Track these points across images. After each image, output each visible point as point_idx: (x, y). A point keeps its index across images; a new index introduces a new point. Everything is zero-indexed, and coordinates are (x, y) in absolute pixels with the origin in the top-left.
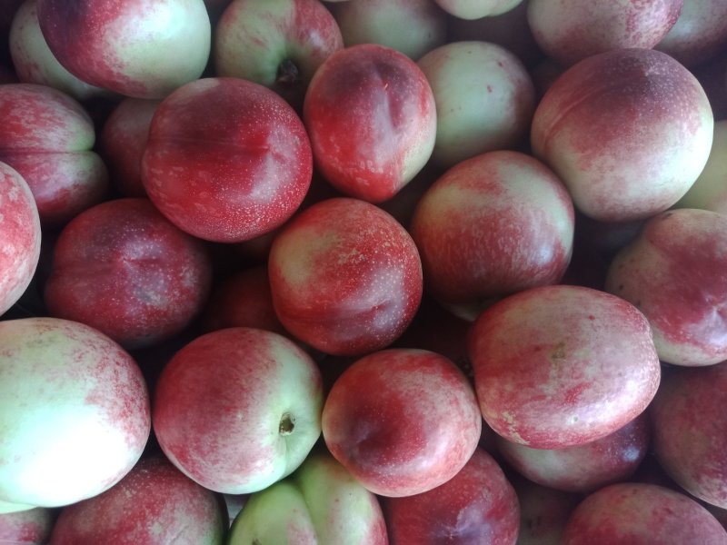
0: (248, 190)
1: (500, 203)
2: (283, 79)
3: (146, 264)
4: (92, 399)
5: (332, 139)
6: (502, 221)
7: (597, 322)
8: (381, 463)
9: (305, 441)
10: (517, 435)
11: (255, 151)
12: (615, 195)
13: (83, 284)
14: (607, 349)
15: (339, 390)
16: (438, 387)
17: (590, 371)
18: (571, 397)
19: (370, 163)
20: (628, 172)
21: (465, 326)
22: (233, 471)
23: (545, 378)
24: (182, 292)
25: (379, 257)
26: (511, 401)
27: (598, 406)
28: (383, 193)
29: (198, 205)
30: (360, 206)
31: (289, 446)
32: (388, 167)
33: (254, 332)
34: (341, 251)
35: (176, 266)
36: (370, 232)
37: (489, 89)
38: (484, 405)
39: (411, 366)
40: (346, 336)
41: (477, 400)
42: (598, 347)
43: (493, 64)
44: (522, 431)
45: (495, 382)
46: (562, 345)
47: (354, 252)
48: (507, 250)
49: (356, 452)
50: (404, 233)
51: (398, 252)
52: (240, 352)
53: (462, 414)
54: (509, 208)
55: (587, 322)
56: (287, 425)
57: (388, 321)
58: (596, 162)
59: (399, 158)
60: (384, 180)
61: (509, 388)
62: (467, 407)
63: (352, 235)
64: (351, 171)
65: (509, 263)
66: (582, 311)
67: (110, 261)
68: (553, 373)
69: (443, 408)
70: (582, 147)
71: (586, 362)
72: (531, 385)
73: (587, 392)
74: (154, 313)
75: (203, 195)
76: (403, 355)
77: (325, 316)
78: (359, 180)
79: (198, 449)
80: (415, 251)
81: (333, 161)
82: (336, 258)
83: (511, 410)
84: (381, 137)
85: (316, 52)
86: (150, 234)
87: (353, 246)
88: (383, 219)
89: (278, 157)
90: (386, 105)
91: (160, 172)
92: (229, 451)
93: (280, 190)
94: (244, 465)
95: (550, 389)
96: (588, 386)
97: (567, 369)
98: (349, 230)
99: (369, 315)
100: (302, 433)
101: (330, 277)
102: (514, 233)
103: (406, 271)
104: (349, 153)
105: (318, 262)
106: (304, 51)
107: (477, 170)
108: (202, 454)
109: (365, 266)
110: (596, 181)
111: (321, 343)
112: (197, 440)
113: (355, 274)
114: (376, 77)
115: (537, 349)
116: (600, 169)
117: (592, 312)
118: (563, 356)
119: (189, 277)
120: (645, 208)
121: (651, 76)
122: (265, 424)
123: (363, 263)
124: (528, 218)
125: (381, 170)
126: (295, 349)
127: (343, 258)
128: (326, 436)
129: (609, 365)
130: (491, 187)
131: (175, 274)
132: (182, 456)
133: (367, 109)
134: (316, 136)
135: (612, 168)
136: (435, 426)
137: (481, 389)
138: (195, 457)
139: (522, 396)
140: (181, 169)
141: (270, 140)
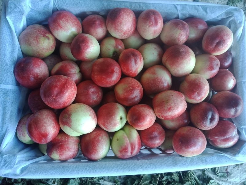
0: (112, 78)
1: (156, 76)
2: (114, 56)
3: (93, 92)
4: (90, 115)
5: (125, 67)
6: (157, 79)
7: (173, 96)
8: (138, 123)
9: (124, 122)
10: (161, 117)
11: (112, 72)
12: (178, 73)
13: (83, 97)
14: (175, 101)
15: (129, 112)
16: (147, 110)
17: (172, 105)
18: (169, 109)
19: (132, 71)
20: (179, 69)
21: (152, 99)
22: (113, 126)
23: (165, 107)
24: (99, 97)
25: (135, 88)
26: (160, 111)
27: (174, 111)
28: (134, 76)
29: (103, 82)
30: (131, 79)
31: (122, 122)
32: (135, 71)
33: (114, 103)
34: (128, 87)
35: (98, 92)
36: (133, 84)
37: (153, 54)
38: (156, 113)
39: (142, 106)
40: (130, 102)
41: (154, 112)
42: (174, 101)
43: (154, 49)
44: (162, 116)
45: (157, 108)
46: (167, 101)
47: (130, 87)
48: (158, 85)
49: (134, 122)
50: (139, 83)
51: (138, 87)
52: (112, 106)
53: (151, 114)
54: (158, 77)
55: (172, 96)
56: (121, 118)
57: (137, 99)
58: (173, 67)
59: (137, 69)
60: (135, 74)
61: (159, 109)
62: (152, 113)
63: (130, 85)
64: (128, 73)
65: (159, 87)
66: (171, 94)
67: (88, 92)
68: (166, 105)
69: (148, 113)
70: (170, 65)
71: (172, 103)
72: (163, 108)
73: (172, 108)
74: (95, 101)
75: (104, 80)
76: (140, 105)
77: (126, 99)
78: (130, 74)
79: (107, 123)
80: (141, 86)
81: (125, 71)
82: (127, 89)
83: (160, 113)
84: (133, 67)
85: (120, 50)
86: (93, 87)
87: (130, 86)
88: (135, 81)
89: (116, 72)
90: (134, 61)
91: (96, 76)
92: (112, 123)
93: (117, 78)
94: (115, 125)
95: (166, 108)
96: (172, 107)
97: (168, 105)
98: (129, 84)
99: (134, 98)
100: (124, 120)
101: (127, 92)
102: (159, 81)
103: (140, 90)
104: (128, 70)
105: (124, 90)
106: (117, 50)
107: (152, 70)
108: (108, 124)
109: (132, 90)
110: (174, 70)
111: (126, 104)
112: (107, 121)
113: (131, 91)
114: (132, 56)
115: (163, 102)
116: (174, 68)
117: (173, 95)
118: (167, 102)
119: (100, 94)
120: (184, 74)
121: (181, 51)
122: (118, 118)
123: (132, 89)
124: (161, 78)
125: (134, 72)
126: (121, 105)
127: (129, 89)
128: (128, 120)
129: (175, 103)
130: (154, 73)
131: (98, 94)
132: (104, 125)
133: (130, 62)
134: (122, 67)
135: (176, 68)
136: (146, 116)
137: (155, 110)
138: (107, 125)
139: (161, 110)
140: (100, 76)
141: (115, 70)
